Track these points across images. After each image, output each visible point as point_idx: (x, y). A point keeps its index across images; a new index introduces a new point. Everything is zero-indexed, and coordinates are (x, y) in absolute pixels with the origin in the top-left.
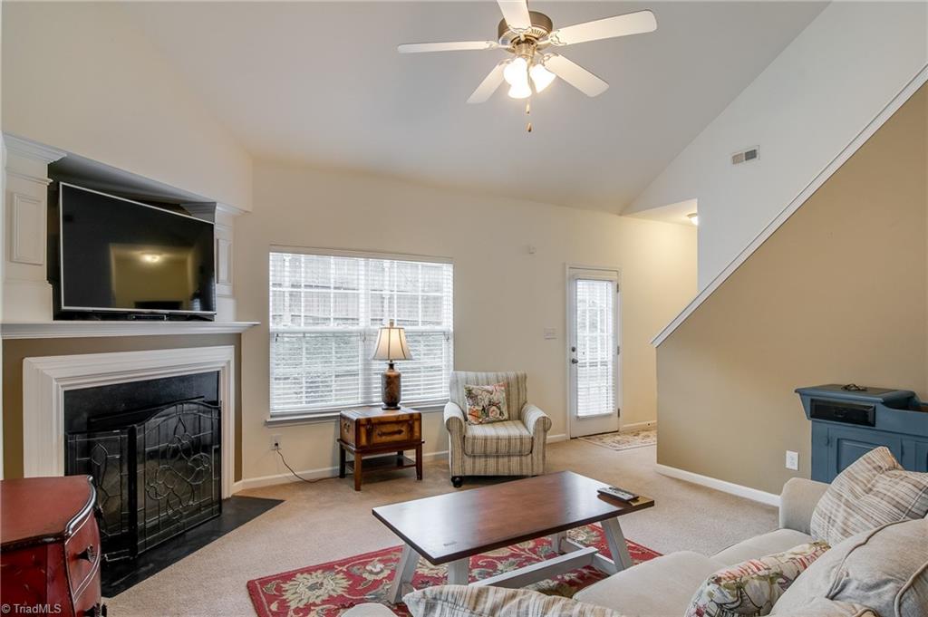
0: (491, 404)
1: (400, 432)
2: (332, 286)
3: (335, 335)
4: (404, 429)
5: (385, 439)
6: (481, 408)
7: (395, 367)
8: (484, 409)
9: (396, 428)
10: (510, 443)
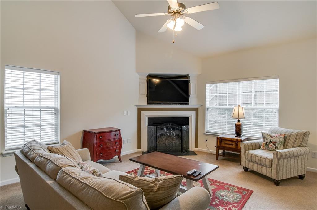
0: (271, 142)
1: (232, 145)
2: (227, 93)
3: (227, 109)
4: (234, 144)
5: (226, 145)
6: (265, 143)
7: (240, 121)
8: (266, 144)
9: (230, 143)
10: (260, 159)
